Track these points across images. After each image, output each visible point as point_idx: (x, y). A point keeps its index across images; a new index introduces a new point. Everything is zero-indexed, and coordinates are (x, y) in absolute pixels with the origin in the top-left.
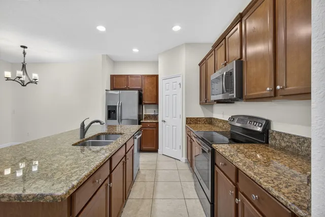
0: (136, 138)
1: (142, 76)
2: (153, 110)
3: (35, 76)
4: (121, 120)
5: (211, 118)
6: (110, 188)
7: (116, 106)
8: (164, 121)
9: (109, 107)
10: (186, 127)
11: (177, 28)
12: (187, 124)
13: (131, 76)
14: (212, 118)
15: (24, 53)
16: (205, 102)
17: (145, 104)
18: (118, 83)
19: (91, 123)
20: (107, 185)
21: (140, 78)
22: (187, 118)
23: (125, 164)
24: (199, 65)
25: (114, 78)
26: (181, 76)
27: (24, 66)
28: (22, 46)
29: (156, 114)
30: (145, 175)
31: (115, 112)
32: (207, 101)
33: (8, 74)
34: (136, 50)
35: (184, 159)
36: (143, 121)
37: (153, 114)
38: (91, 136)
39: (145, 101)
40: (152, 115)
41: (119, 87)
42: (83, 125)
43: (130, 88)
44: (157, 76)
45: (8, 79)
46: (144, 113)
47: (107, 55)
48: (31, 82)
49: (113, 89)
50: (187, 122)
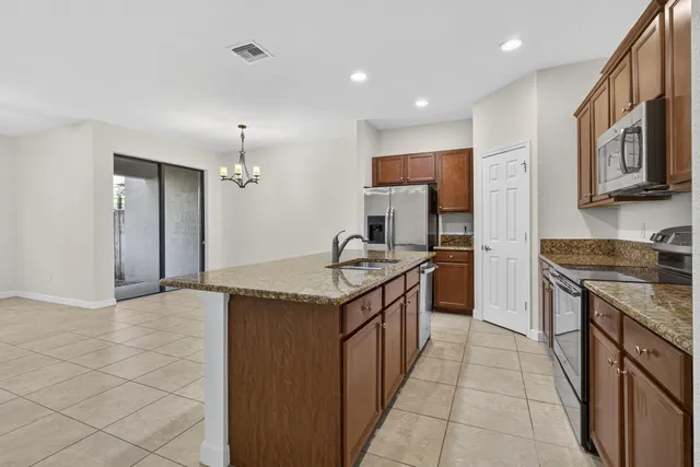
0: (423, 272)
1: (435, 153)
2: (462, 225)
3: (256, 170)
4: (392, 245)
5: (610, 242)
6: (383, 330)
7: (384, 217)
8: (487, 249)
9: (370, 218)
10: (541, 261)
11: (512, 45)
12: (542, 253)
13: (413, 156)
14: (614, 241)
15: (243, 136)
16: (588, 201)
17: (443, 212)
18: (386, 172)
19: (349, 240)
20: (378, 325)
21: (432, 159)
22: (543, 241)
23: (403, 308)
24: (576, 115)
25: (380, 163)
26: (528, 145)
27: (242, 157)
28: (240, 126)
29: (469, 233)
30: (442, 350)
31: (381, 228)
32: (594, 199)
33: (224, 171)
34: (422, 103)
35: (535, 334)
36: (440, 247)
37: (462, 234)
38: (348, 260)
39: (444, 205)
40: (460, 237)
41: (388, 180)
42: (336, 242)
43: (412, 179)
44: (469, 152)
45: (224, 178)
46: (441, 233)
47: (366, 121)
48: (251, 181)
49: (377, 183)
50: (542, 248)
